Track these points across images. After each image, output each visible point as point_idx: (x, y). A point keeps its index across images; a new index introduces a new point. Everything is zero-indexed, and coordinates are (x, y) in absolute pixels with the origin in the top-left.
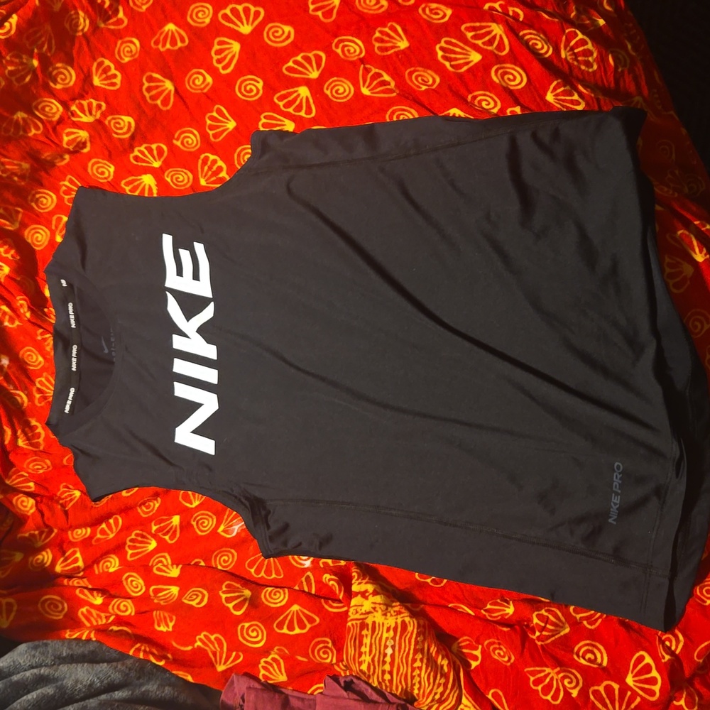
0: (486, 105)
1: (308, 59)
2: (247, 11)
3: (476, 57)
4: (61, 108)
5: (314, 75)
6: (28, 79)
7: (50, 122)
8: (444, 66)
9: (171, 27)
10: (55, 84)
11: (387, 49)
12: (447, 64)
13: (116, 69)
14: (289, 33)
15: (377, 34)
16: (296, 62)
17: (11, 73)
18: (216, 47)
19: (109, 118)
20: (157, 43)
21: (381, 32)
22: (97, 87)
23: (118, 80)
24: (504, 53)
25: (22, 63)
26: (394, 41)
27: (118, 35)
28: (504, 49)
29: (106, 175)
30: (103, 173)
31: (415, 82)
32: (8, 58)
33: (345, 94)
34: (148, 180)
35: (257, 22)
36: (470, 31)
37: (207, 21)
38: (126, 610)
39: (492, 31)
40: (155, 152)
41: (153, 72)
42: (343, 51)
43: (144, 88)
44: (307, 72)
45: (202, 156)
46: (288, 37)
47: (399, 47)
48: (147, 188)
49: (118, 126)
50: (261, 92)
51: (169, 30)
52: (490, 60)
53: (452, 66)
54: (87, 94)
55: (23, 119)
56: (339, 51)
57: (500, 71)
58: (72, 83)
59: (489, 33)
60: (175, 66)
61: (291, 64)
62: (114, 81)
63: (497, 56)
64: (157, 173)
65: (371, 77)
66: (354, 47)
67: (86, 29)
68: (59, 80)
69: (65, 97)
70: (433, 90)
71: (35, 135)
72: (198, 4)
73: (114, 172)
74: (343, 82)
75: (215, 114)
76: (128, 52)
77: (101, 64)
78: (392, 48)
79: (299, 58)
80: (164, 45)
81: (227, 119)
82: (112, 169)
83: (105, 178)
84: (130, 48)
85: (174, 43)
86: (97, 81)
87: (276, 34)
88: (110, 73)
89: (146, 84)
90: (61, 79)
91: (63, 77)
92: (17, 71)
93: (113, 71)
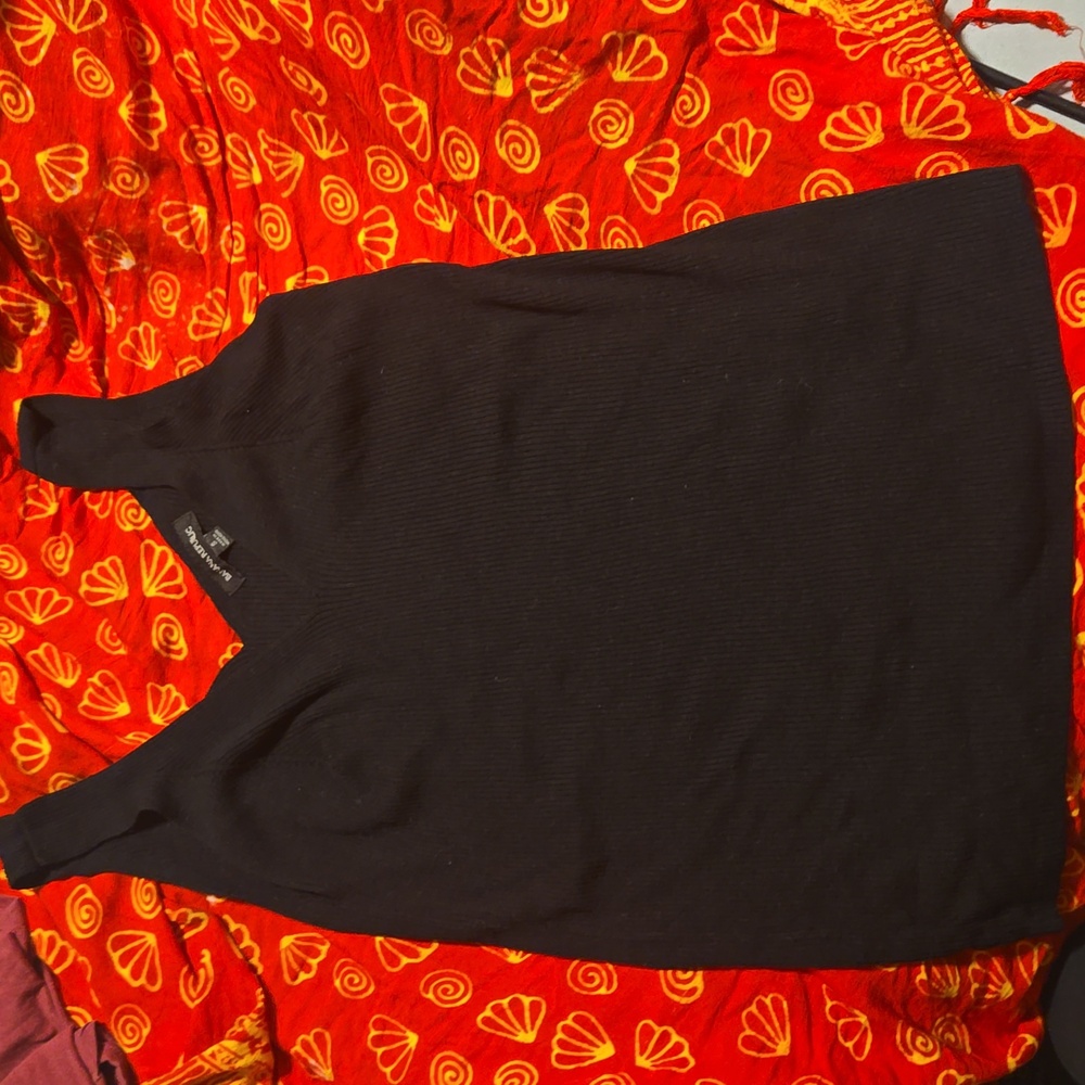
4: (474, 175)
13: (587, 235)
17: (469, 58)
25: (495, 70)
32: (490, 42)
54: (525, 206)
58: (520, 170)
68: (511, 146)
69: (495, 173)
77: (576, 204)
86: (550, 210)
88: (574, 228)
90: (515, 150)
91: (520, 151)
92: (478, 67)
93: (582, 233)
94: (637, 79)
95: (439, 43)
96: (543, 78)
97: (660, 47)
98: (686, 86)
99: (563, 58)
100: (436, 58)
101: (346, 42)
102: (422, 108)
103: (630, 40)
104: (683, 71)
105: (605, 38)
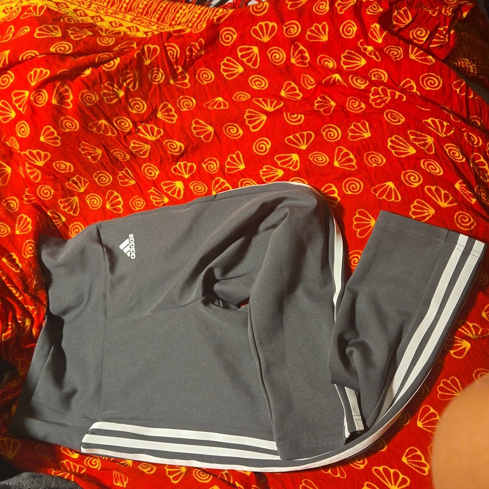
1: (302, 136)
3: (412, 151)
4: (131, 125)
5: (304, 147)
6: (114, 101)
7: (123, 132)
9: (220, 99)
10: (132, 110)
11: (356, 137)
12: (393, 151)
13: (175, 112)
15: (352, 127)
16: (295, 137)
17: (105, 94)
19: (166, 141)
21: (355, 125)
22: (159, 118)
23: (175, 119)
24: (431, 153)
25: (114, 91)
26: (361, 132)
28: (432, 151)
29: (153, 175)
30: (151, 173)
31: (370, 161)
32: (106, 85)
33: (323, 162)
34: (179, 185)
38: (96, 465)
39: (427, 140)
40: (188, 169)
41: (200, 119)
42: (326, 134)
43: (192, 127)
44: (300, 145)
45: (217, 178)
47: (364, 136)
48: (177, 189)
49: (172, 147)
50: (268, 151)
51: (218, 100)
52: (421, 155)
53: (395, 153)
54: (151, 121)
55: (105, 125)
56: (324, 134)
57: (426, 163)
58: (143, 112)
59: (424, 140)
61: (291, 137)
62: (172, 118)
63: (426, 153)
64: (186, 182)
65: (342, 155)
66: (335, 133)
67: (161, 82)
68: (135, 107)
69: (137, 119)
70: (380, 167)
71: (111, 136)
73: (158, 175)
74: (323, 155)
75: (234, 156)
76: (186, 105)
77: (166, 106)
78: (360, 136)
79: (297, 135)
81: (241, 162)
82: (157, 173)
83: (151, 177)
84: (189, 103)
86: (159, 115)
88: (170, 113)
89: (194, 125)
90: (137, 108)
91: (139, 106)
92: (109, 94)
93: (173, 113)
94: (152, 59)
95: (94, 99)
96: (128, 81)
97: (152, 44)
98: (168, 48)
99: (128, 71)
100: (96, 104)
101: (69, 125)
102: (103, 122)
103: (143, 50)
104: (164, 44)
105: (135, 56)
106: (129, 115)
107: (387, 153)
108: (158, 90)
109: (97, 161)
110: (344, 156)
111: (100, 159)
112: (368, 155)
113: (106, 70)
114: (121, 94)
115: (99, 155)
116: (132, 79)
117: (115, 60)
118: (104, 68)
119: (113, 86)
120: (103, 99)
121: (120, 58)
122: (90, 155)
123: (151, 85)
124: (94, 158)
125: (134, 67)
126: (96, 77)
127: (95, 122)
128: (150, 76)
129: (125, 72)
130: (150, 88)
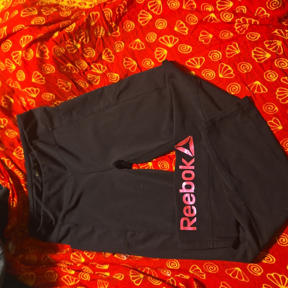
0: (272, 76)
1: (197, 60)
2: (171, 39)
3: (268, 56)
4: (87, 65)
5: (198, 67)
6: (75, 51)
7: (82, 70)
8: (255, 60)
9: (138, 40)
10: (86, 56)
11: (231, 55)
12: (256, 59)
13: (113, 54)
14: (190, 48)
15: (228, 49)
16: (191, 61)
17: (68, 47)
18: (157, 51)
19: (108, 73)
20: (131, 46)
21: (229, 47)
22: (104, 60)
23: (113, 59)
24: (281, 53)
25: (74, 45)
26: (234, 51)
27: (115, 39)
31: (242, 69)
32: (68, 41)
33: (212, 77)
35: (175, 43)
36: (267, 44)
37: (154, 40)
38: (86, 278)
39: (277, 44)
41: (128, 57)
42: (212, 57)
43: (124, 63)
44: (195, 65)
46: (189, 50)
47: (236, 53)
49: (112, 77)
51: (137, 41)
52: (275, 56)
53: (258, 60)
54: (99, 61)
55: (71, 67)
56: (211, 57)
57: (278, 62)
58: (93, 56)
59: (275, 45)
60: (138, 56)
61: (189, 61)
62: (111, 58)
63: (278, 55)
65: (224, 69)
66: (217, 55)
67: (103, 35)
68: (88, 54)
69: (90, 61)
70: (249, 72)
71: (75, 73)
72: (151, 33)
74: (211, 71)
76: (119, 47)
77: (107, 51)
78: (233, 53)
79: (193, 59)
80: (134, 47)
84: (120, 46)
85: (139, 47)
86: (104, 57)
87: (184, 48)
88: (110, 55)
89: (125, 61)
90: (89, 54)
91: (90, 53)
92: (71, 47)
94: (96, 21)
95: (62, 51)
97: (95, 12)
98: (105, 12)
99: (81, 31)
100: (64, 55)
101: (49, 70)
102: (69, 65)
103: (89, 16)
104: (102, 10)
105: (85, 20)
106: (85, 59)
107: (252, 62)
108: (101, 41)
109: (69, 90)
110: (225, 69)
111: (71, 88)
112: (240, 66)
113: (67, 32)
114: (79, 46)
115: (69, 86)
116: (84, 36)
117: (72, 25)
118: (66, 31)
119: (73, 42)
120: (68, 51)
121: (76, 23)
122: (64, 86)
123: (97, 38)
124: (67, 89)
125: (85, 28)
126: (62, 37)
127: (64, 66)
128: (95, 33)
129: (79, 31)
130: (96, 41)
